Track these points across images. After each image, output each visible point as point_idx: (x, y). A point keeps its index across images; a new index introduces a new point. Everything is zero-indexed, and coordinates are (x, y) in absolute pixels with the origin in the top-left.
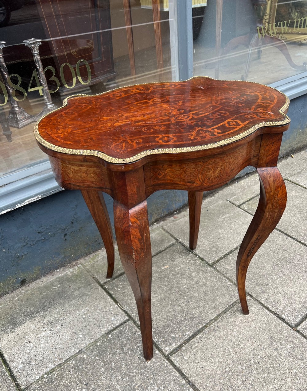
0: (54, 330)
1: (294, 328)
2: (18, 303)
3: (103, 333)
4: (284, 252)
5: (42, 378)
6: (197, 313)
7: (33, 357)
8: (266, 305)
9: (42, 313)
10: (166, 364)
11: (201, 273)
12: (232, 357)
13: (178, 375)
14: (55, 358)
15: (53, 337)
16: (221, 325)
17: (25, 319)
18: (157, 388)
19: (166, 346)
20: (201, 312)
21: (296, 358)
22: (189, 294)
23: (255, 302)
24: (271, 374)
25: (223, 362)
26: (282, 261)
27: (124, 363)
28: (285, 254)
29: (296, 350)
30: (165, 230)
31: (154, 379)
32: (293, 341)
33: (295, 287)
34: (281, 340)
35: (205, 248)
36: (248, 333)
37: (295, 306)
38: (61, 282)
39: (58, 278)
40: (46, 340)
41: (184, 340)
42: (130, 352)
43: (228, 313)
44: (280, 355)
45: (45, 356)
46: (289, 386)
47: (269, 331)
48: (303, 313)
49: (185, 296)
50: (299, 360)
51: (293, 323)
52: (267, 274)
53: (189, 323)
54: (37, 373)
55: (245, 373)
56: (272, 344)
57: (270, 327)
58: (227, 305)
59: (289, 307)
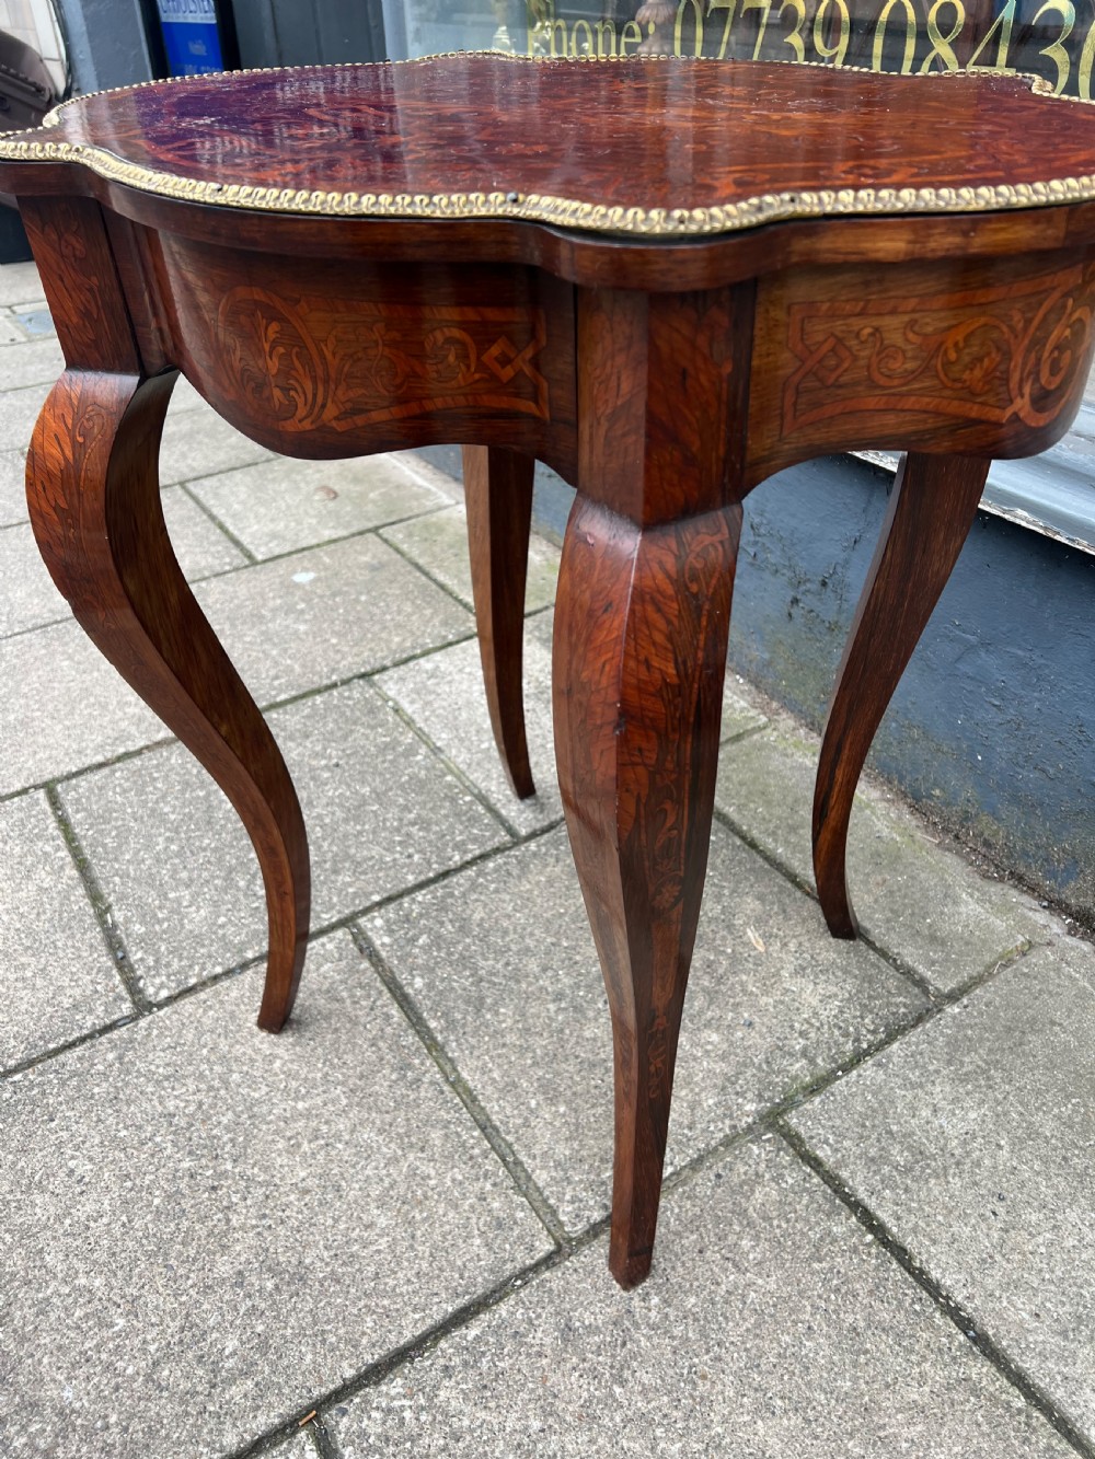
1: (315, 1417)
3: (483, 784)
5: (387, 699)
6: (500, 1022)
8: (485, 1317)
10: (326, 918)
14: (434, 712)
19: (387, 921)
20: (498, 1034)
21: (167, 1355)
23: (509, 1266)
24: (153, 1221)
25: (266, 1071)
27: (367, 827)
29: (200, 1372)
32: (246, 1374)
34: (276, 1319)
35: (902, 1111)
36: (356, 1186)
41: (395, 970)
42: (398, 839)
43: (475, 1133)
44: (209, 1287)
46: (77, 1272)
47: (338, 1282)
50: (156, 1364)
51: (345, 1422)
52: (705, 1402)
54: (403, 690)
55: (198, 1130)
56: (270, 1269)
57: (353, 1290)
58: (518, 1139)
59: (442, 1442)
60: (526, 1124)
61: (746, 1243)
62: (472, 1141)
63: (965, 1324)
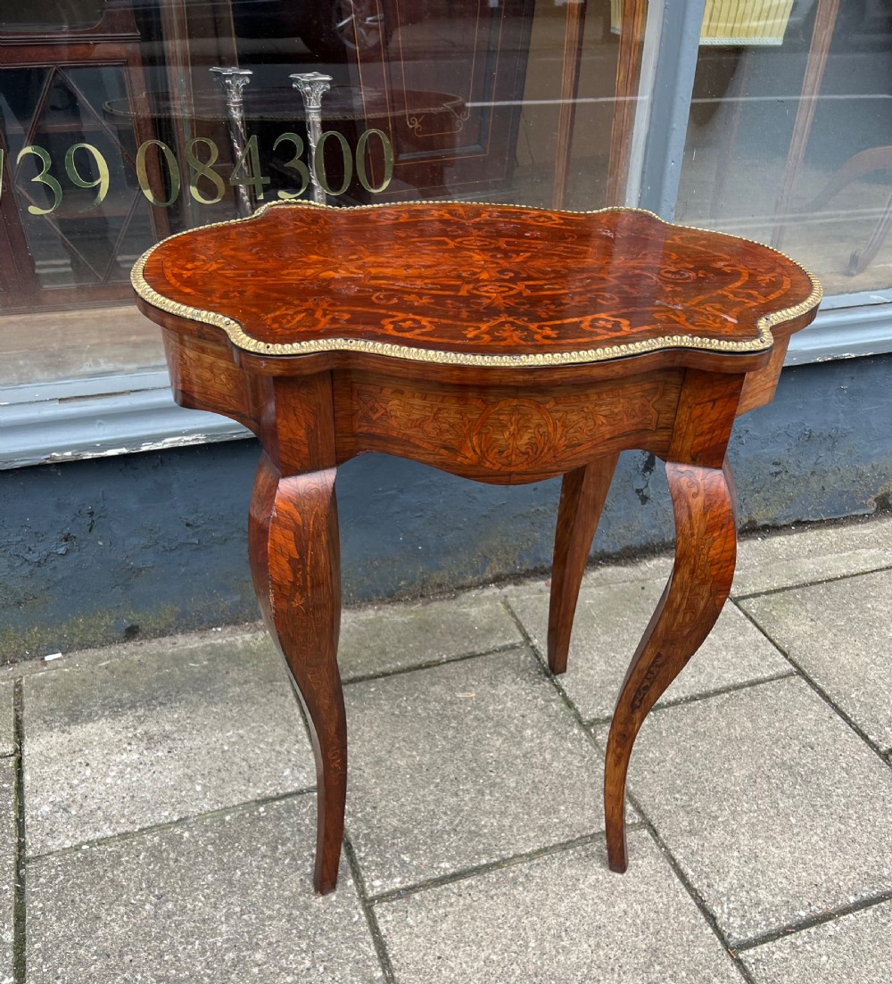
0: (149, 756)
1: (732, 949)
2: (101, 675)
3: (250, 797)
4: (803, 750)
5: (77, 848)
6: (492, 826)
7: (79, 797)
8: (682, 866)
9: (141, 712)
10: (357, 917)
11: (549, 735)
12: (525, 961)
13: (372, 952)
14: (123, 816)
15: (139, 770)
16: (537, 875)
17: (100, 712)
18: (308, 964)
19: (378, 878)
20: (502, 828)
22: (493, 774)
23: (656, 850)
25: (499, 965)
26: (786, 772)
27: (262, 881)
28: (805, 755)
30: (508, 607)
31: (314, 941)
33: (789, 849)
34: (678, 965)
35: (589, 679)
36: (598, 917)
37: (762, 894)
38: (213, 656)
39: (212, 645)
40: (121, 772)
41: (428, 878)
42: (286, 862)
43: (571, 852)
45: (104, 806)
47: (658, 932)
48: (778, 919)
49: (481, 777)
51: (735, 935)
52: (725, 790)
53: (461, 843)
54: (71, 834)
57: (664, 925)
58: (579, 832)
59: (744, 893)
60: (570, 826)
61: (651, 755)
62: (576, 854)
63: (693, 699)
